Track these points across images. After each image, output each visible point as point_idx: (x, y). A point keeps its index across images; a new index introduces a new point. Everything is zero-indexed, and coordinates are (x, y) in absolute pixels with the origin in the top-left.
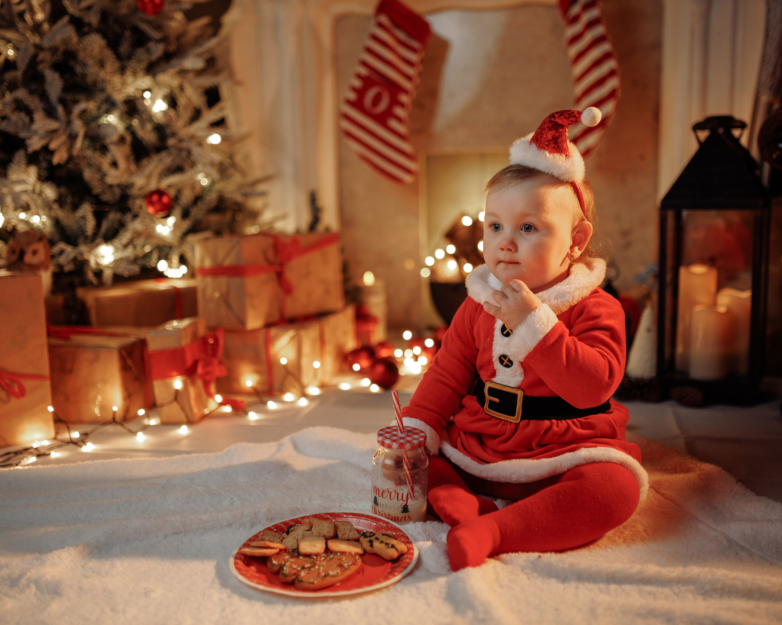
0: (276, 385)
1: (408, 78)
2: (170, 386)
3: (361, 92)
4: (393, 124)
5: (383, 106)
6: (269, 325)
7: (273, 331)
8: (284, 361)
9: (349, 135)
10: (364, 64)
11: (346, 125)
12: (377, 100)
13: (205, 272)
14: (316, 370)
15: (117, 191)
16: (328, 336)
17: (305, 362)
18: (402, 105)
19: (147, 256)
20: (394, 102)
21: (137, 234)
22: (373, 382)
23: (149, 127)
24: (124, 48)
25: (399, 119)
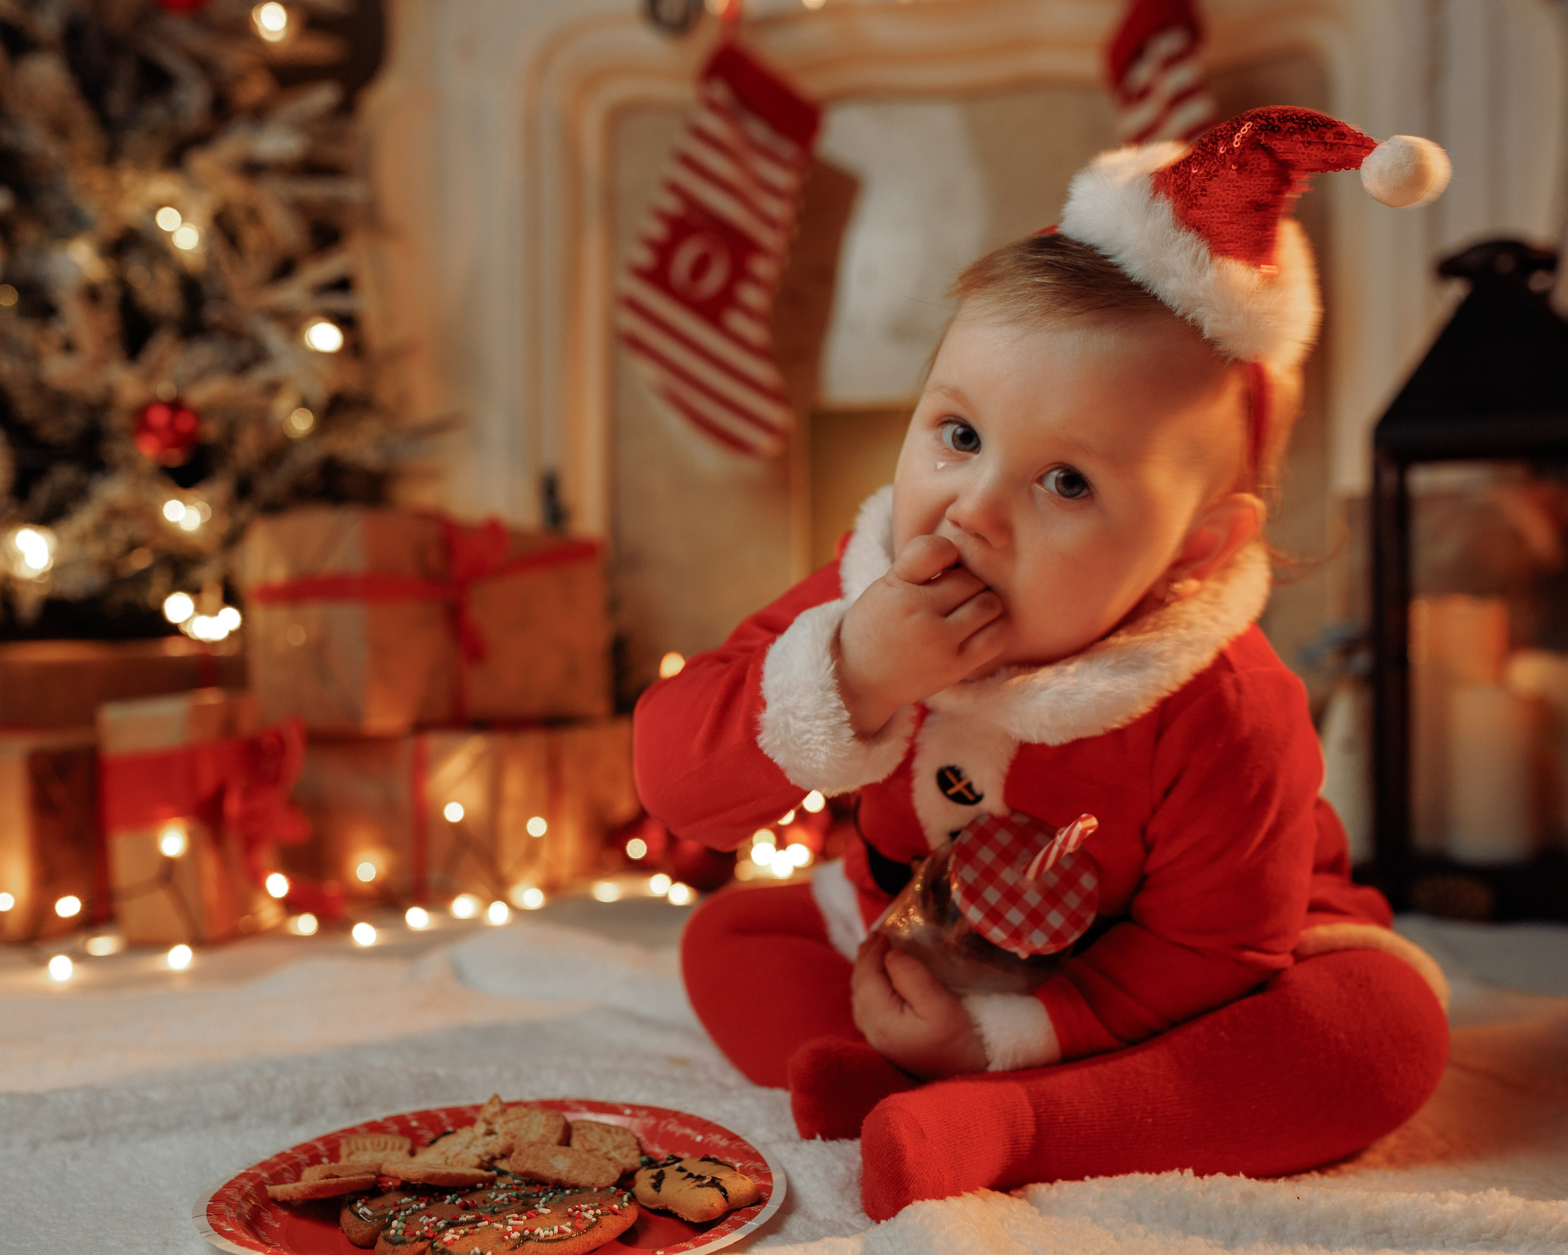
0: (435, 875)
1: (771, 223)
2: (152, 847)
3: (664, 251)
4: (738, 322)
5: (714, 279)
6: (422, 727)
7: (434, 742)
8: (454, 813)
9: (635, 344)
10: (675, 189)
11: (630, 322)
12: (700, 268)
13: (272, 595)
14: (533, 844)
15: (75, 420)
16: (569, 772)
17: (509, 817)
18: (757, 281)
19: (142, 578)
20: (739, 273)
21: (114, 514)
22: (676, 877)
23: (165, 277)
24: (118, 101)
25: (749, 313)
